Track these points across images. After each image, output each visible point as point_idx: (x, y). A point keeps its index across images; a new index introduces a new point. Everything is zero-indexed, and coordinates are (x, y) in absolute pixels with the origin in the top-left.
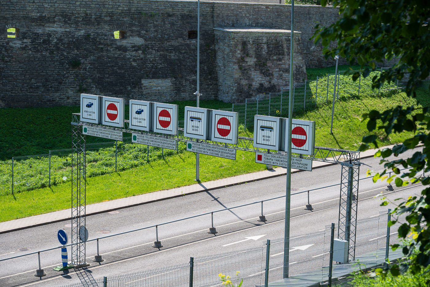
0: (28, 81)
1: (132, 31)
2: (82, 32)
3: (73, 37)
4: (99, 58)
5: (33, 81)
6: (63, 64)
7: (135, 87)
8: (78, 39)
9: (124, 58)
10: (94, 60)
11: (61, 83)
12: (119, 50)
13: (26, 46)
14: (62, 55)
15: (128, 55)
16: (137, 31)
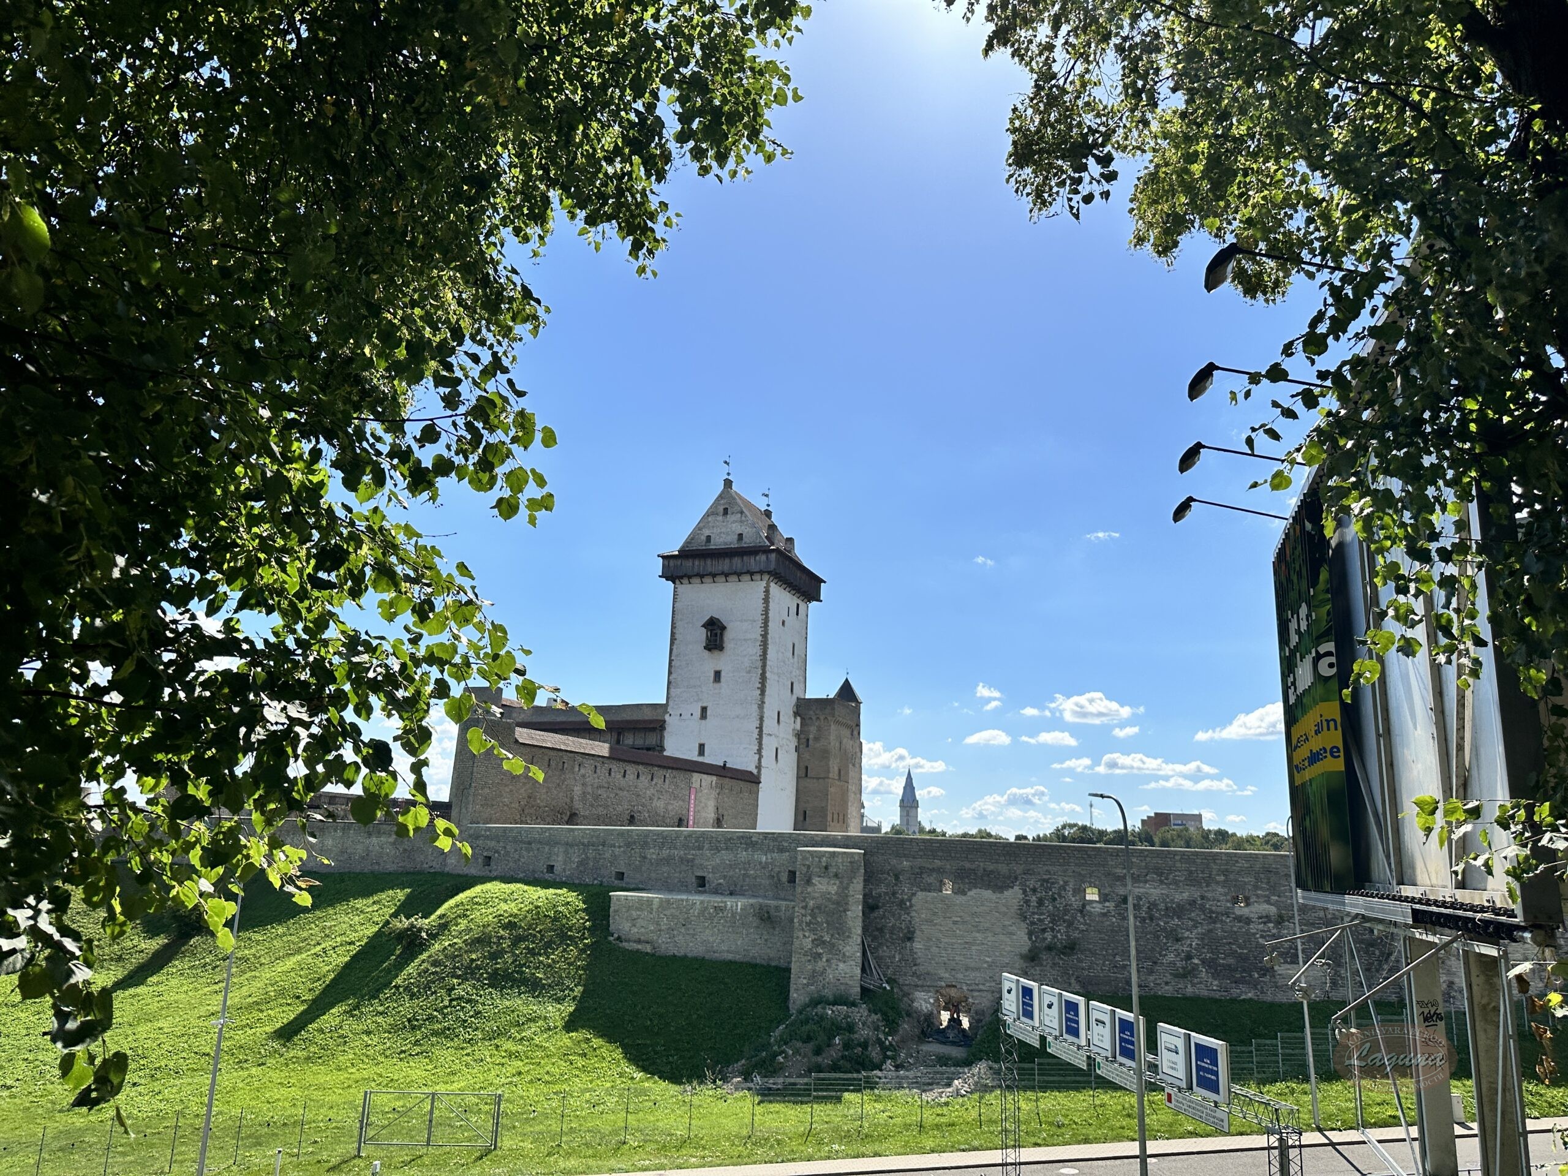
0: (1111, 958)
1: (1258, 896)
2: (1186, 895)
3: (1172, 901)
4: (1210, 931)
5: (1118, 958)
6: (1158, 937)
7: (1264, 975)
8: (1178, 905)
9: (1247, 933)
10: (1203, 934)
11: (1155, 963)
12: (1240, 921)
13: (1109, 911)
14: (1158, 925)
15: (1253, 928)
16: (1265, 896)
